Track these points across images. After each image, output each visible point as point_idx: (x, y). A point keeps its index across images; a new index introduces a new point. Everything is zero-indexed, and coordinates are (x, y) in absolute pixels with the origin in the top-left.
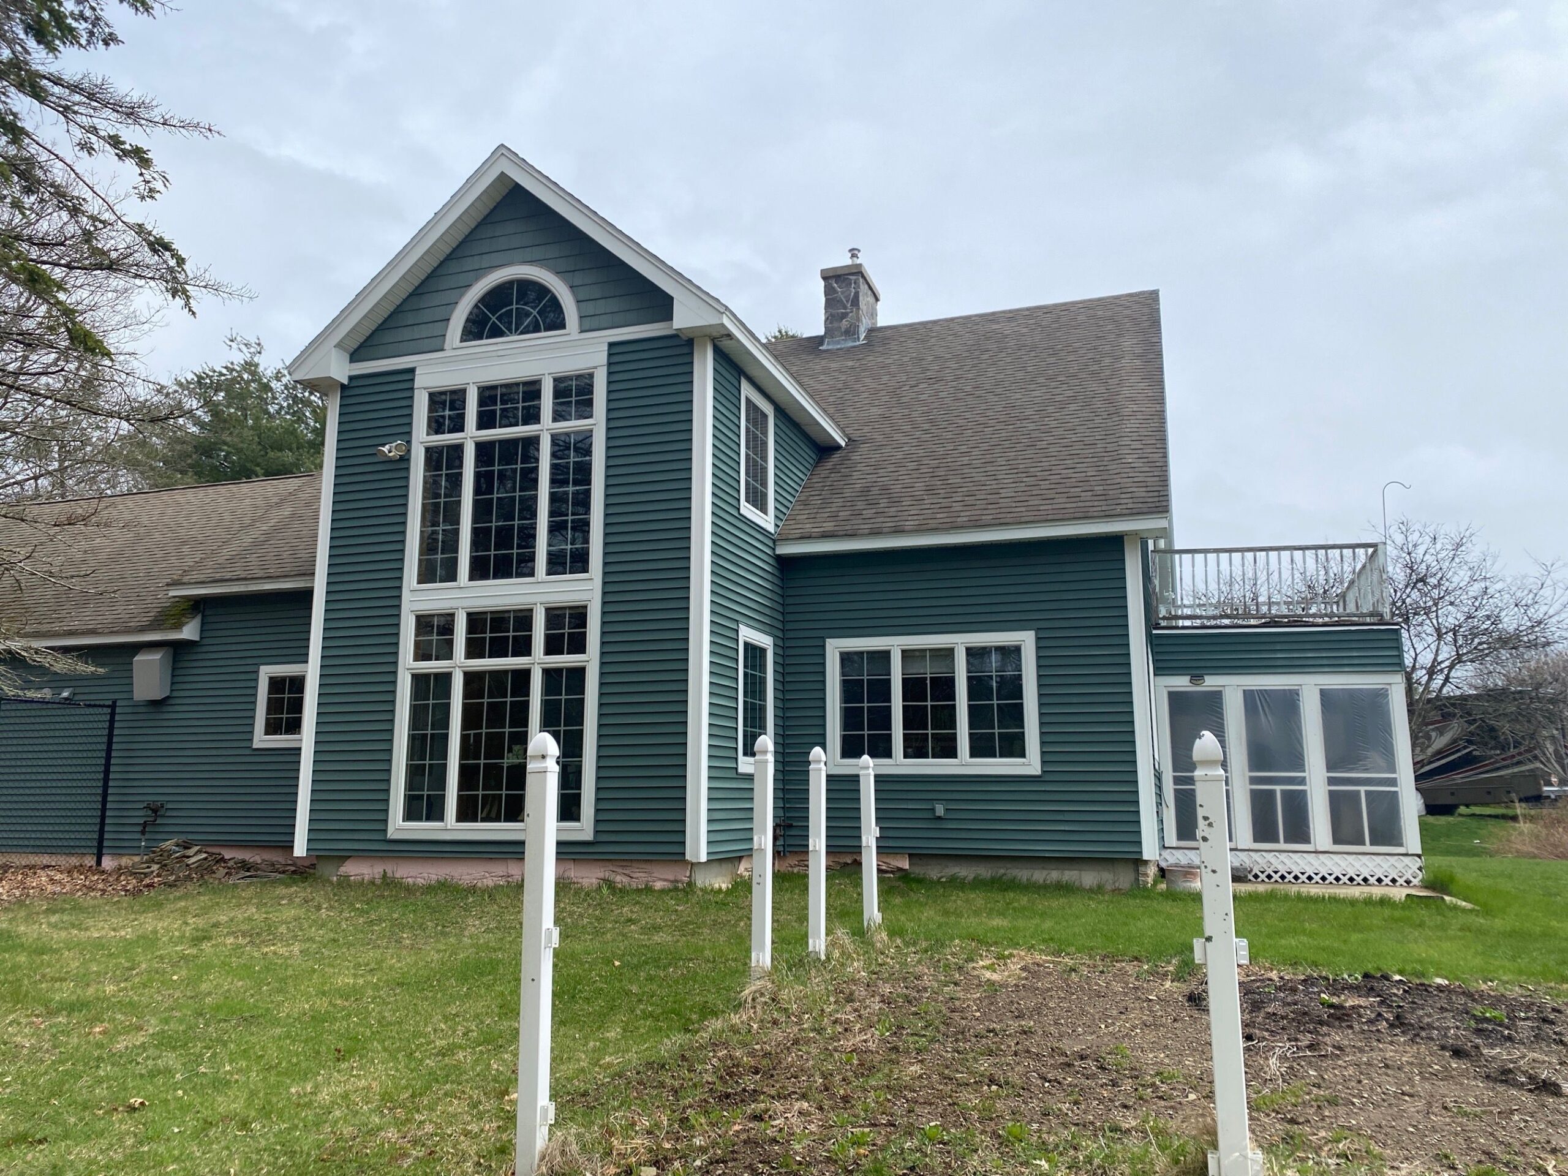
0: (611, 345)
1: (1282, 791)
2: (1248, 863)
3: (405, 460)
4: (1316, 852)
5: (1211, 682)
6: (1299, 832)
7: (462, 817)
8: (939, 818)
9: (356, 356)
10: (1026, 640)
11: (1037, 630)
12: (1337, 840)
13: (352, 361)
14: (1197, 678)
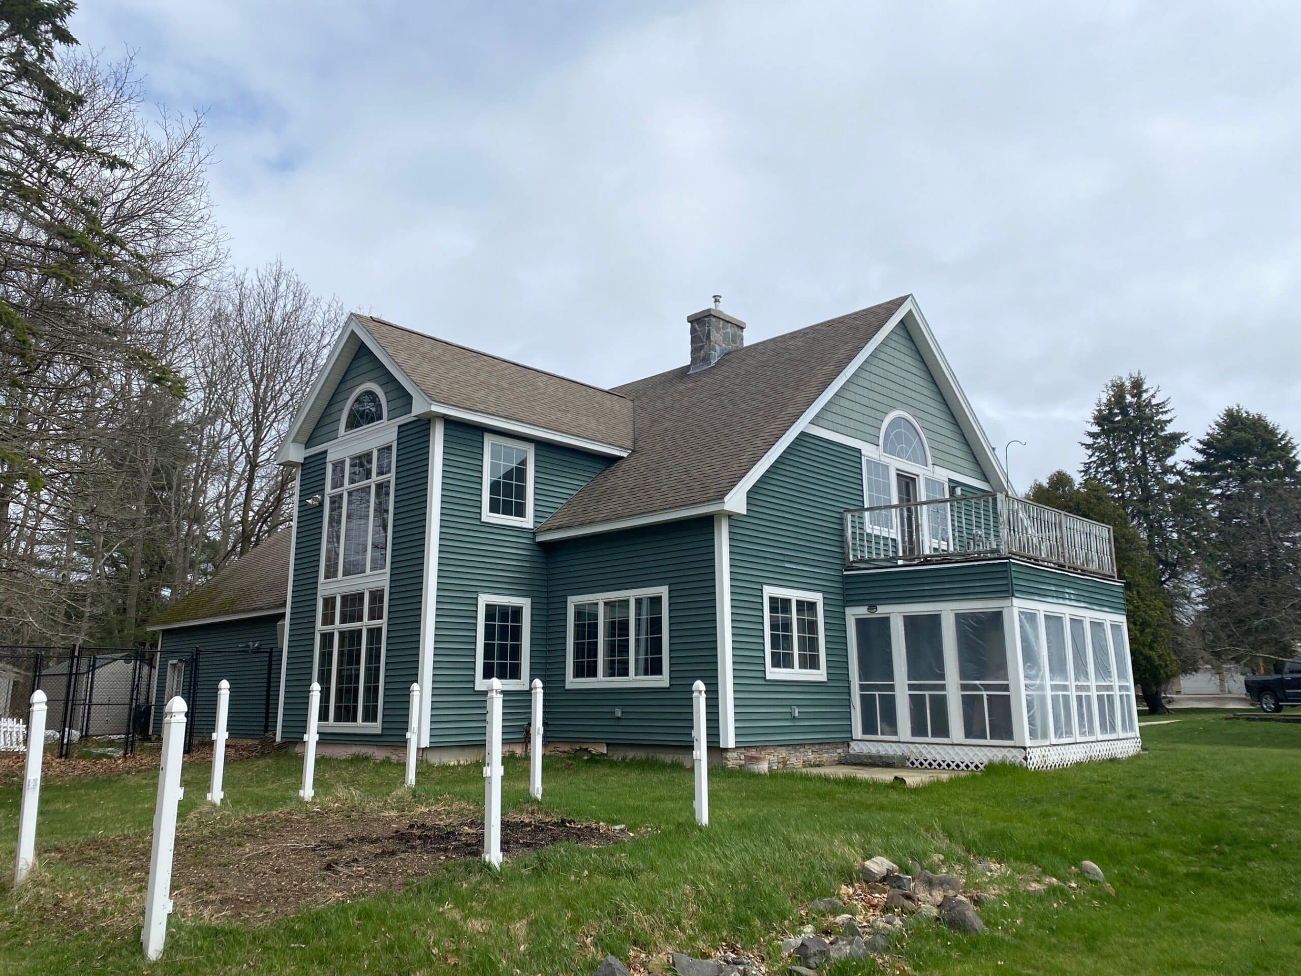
0: (400, 427)
1: (930, 696)
2: (907, 753)
3: (321, 504)
4: (953, 745)
5: (882, 610)
6: (942, 729)
7: (337, 719)
8: (619, 718)
9: (307, 445)
10: (663, 591)
11: (670, 585)
12: (968, 735)
13: (306, 448)
14: (872, 608)
